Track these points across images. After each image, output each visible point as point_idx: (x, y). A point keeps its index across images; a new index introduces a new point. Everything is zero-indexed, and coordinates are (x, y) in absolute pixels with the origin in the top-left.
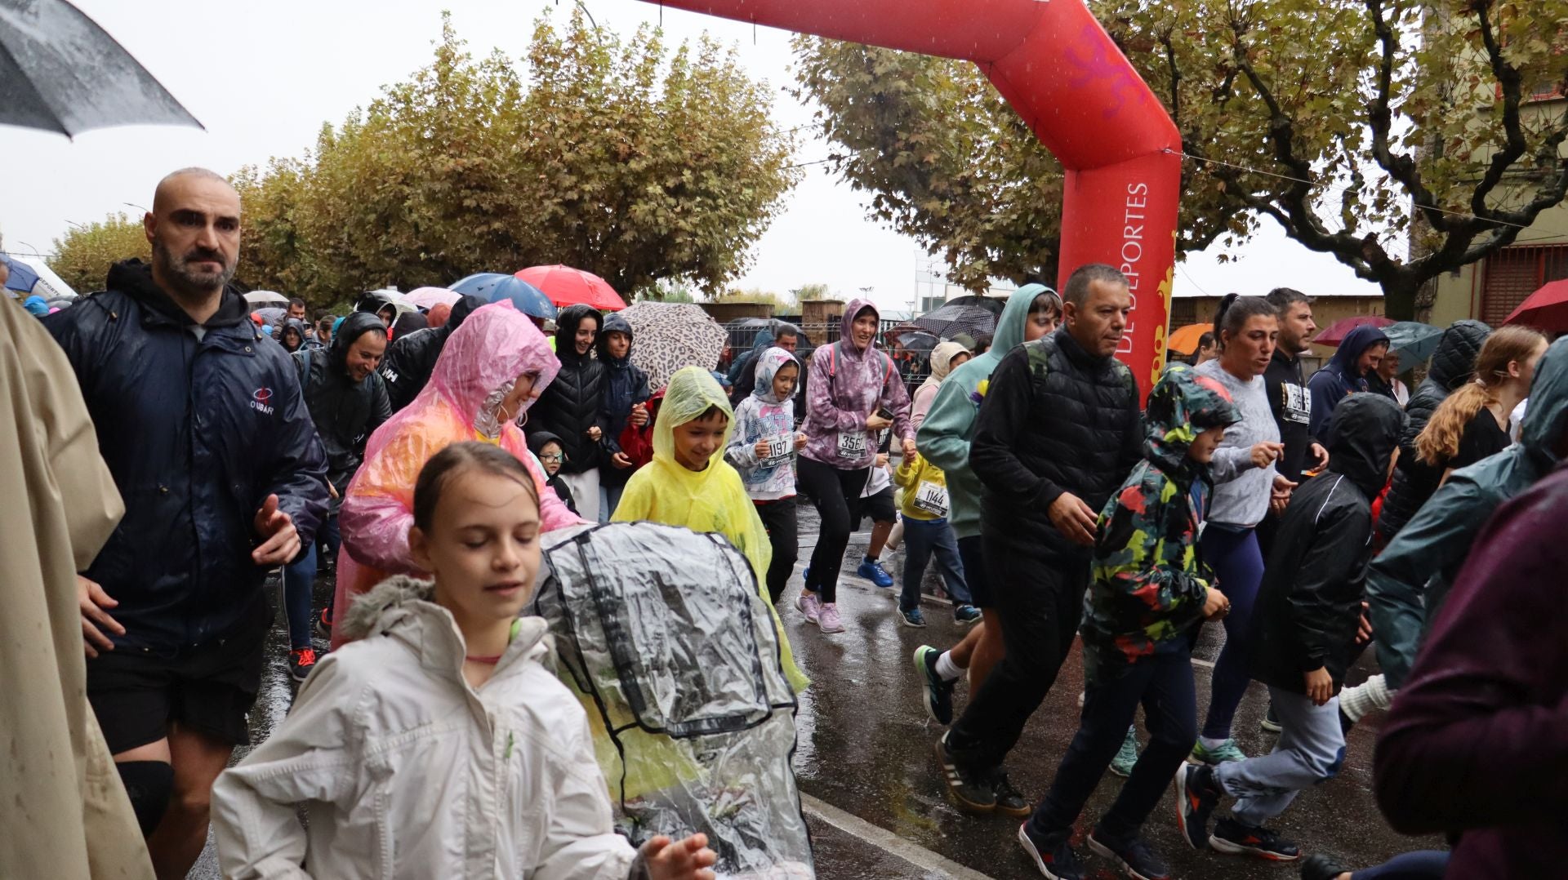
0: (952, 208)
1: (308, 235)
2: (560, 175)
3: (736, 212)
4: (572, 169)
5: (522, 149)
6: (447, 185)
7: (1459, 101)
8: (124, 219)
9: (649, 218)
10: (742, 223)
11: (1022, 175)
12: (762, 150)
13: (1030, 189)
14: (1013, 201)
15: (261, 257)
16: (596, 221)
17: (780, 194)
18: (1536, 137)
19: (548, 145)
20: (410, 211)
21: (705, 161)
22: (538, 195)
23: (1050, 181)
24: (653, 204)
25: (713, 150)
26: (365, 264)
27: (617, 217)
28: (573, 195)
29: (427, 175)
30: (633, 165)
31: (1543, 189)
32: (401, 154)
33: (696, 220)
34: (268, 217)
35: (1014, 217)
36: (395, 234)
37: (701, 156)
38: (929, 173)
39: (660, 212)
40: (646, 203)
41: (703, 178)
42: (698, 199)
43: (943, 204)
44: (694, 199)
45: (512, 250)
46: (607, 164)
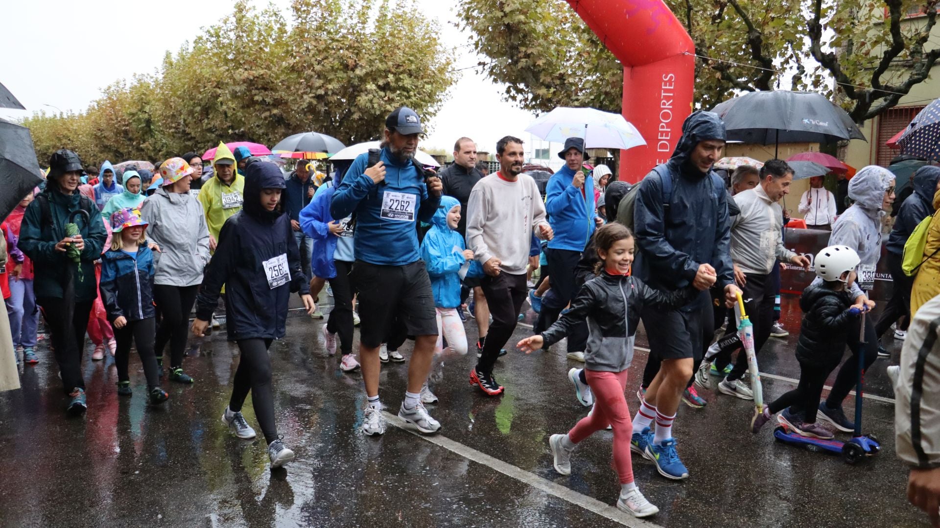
0: (554, 92)
1: (158, 121)
2: (313, 80)
3: (421, 99)
4: (319, 75)
5: (289, 64)
6: (244, 87)
7: (863, 19)
8: (44, 114)
9: (369, 105)
10: (425, 106)
11: (596, 71)
12: (436, 61)
13: (601, 80)
14: (591, 87)
15: (130, 135)
16: (336, 107)
18: (910, 39)
19: (305, 61)
20: (222, 103)
21: (402, 69)
22: (300, 92)
23: (614, 75)
24: (371, 96)
25: (406, 62)
26: (194, 138)
27: (349, 104)
28: (321, 92)
29: (231, 82)
30: (358, 72)
31: (914, 72)
32: (215, 69)
34: (134, 110)
35: (592, 97)
37: (399, 66)
38: (540, 72)
39: (375, 100)
40: (366, 95)
41: (400, 79)
42: (398, 92)
43: (548, 91)
44: (395, 92)
45: (285, 126)
46: (342, 72)
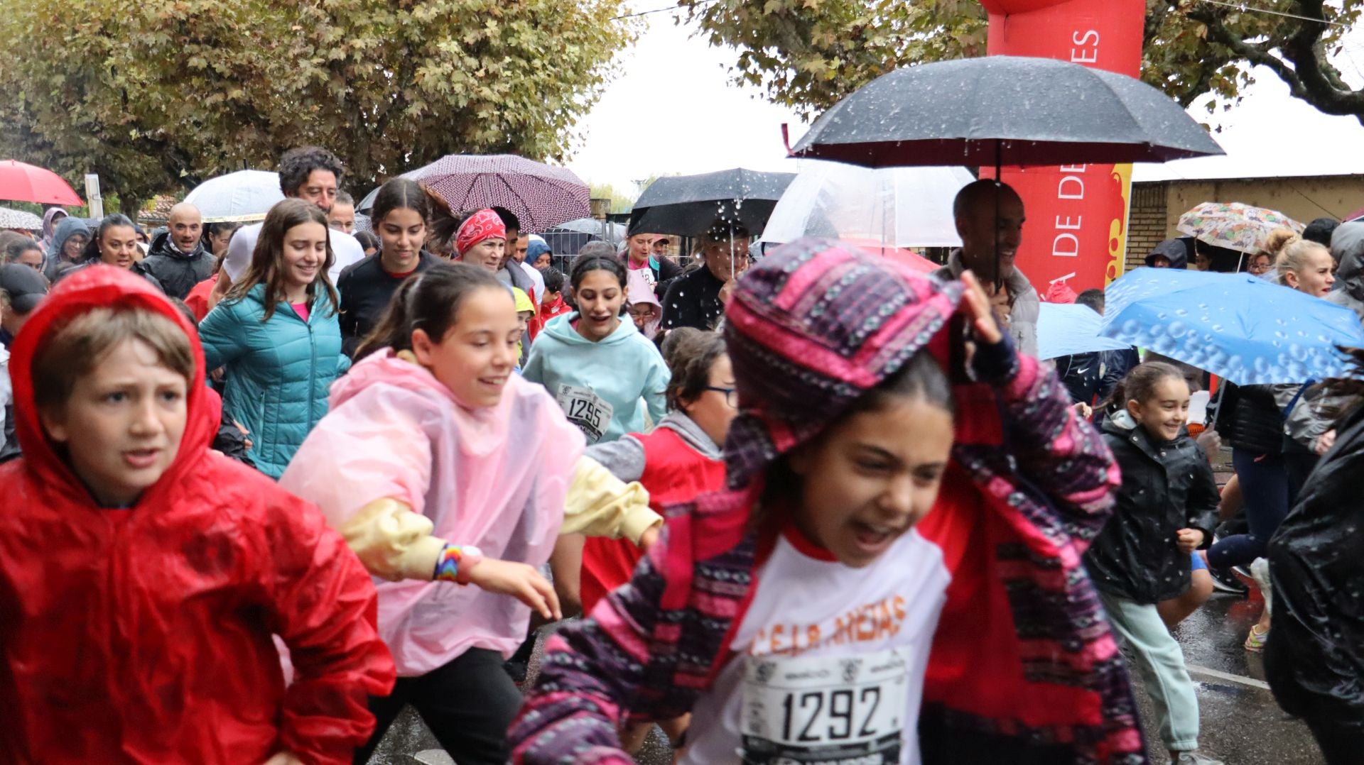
0: (841, 69)
2: (321, 27)
3: (557, 76)
4: (335, 17)
6: (164, 38)
9: (443, 85)
10: (566, 91)
11: (933, 21)
13: (944, 42)
14: (922, 57)
16: (371, 88)
17: (615, 52)
20: (114, 70)
21: (515, 8)
22: (290, 55)
23: (971, 30)
24: (447, 67)
26: (51, 145)
27: (399, 83)
28: (339, 54)
29: (135, 23)
30: (419, 12)
33: (504, 88)
36: (93, 104)
37: (509, 2)
38: (812, 23)
39: (457, 76)
40: (438, 65)
41: (513, 31)
42: (508, 59)
43: (828, 64)
44: (502, 59)
45: (258, 126)
46: (384, 12)
